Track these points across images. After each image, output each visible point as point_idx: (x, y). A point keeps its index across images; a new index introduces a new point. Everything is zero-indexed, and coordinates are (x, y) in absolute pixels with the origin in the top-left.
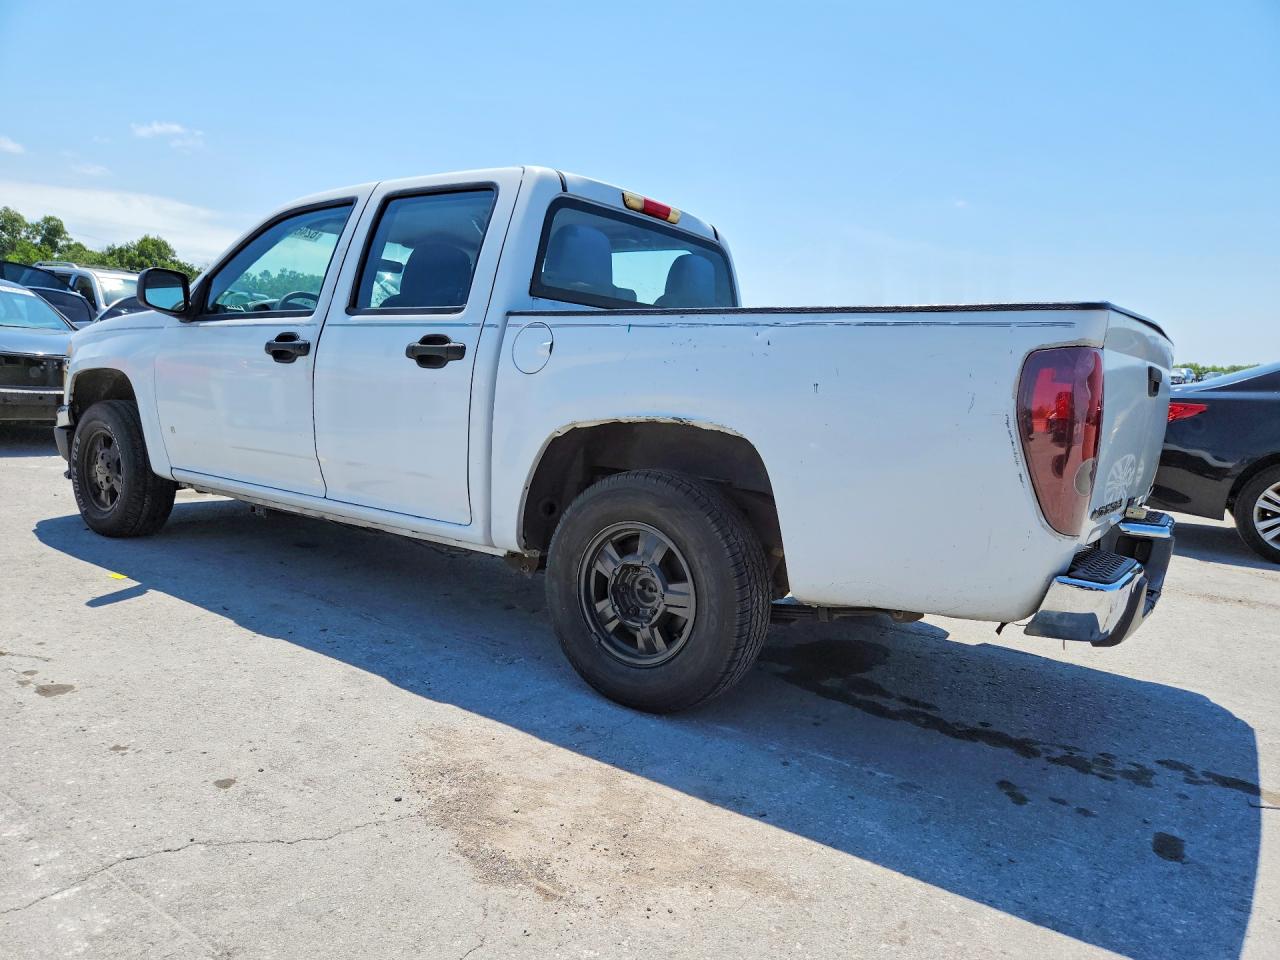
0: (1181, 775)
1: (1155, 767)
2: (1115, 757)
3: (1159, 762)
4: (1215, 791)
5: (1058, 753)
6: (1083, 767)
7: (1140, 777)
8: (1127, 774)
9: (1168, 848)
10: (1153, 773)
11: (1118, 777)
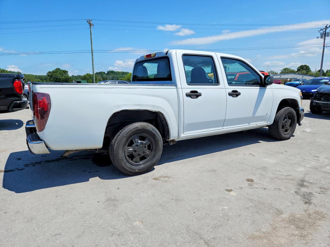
0: (19, 168)
1: (25, 168)
2: (32, 166)
3: (24, 169)
4: (12, 169)
5: (42, 163)
6: (37, 163)
7: (26, 165)
8: (29, 165)
9: (19, 159)
10: (25, 167)
11: (30, 164)
